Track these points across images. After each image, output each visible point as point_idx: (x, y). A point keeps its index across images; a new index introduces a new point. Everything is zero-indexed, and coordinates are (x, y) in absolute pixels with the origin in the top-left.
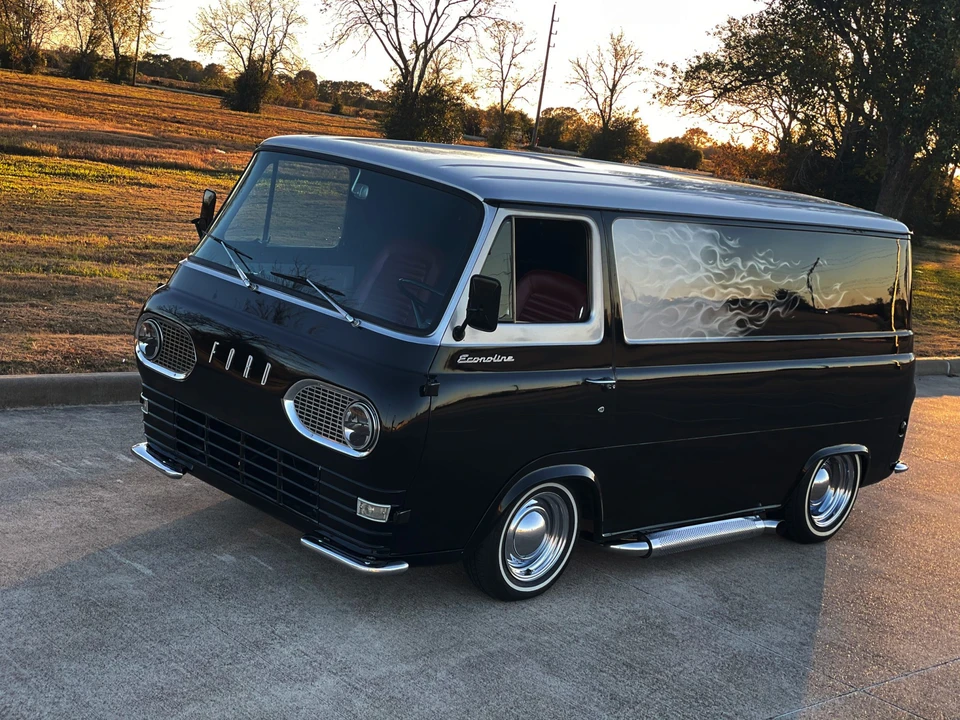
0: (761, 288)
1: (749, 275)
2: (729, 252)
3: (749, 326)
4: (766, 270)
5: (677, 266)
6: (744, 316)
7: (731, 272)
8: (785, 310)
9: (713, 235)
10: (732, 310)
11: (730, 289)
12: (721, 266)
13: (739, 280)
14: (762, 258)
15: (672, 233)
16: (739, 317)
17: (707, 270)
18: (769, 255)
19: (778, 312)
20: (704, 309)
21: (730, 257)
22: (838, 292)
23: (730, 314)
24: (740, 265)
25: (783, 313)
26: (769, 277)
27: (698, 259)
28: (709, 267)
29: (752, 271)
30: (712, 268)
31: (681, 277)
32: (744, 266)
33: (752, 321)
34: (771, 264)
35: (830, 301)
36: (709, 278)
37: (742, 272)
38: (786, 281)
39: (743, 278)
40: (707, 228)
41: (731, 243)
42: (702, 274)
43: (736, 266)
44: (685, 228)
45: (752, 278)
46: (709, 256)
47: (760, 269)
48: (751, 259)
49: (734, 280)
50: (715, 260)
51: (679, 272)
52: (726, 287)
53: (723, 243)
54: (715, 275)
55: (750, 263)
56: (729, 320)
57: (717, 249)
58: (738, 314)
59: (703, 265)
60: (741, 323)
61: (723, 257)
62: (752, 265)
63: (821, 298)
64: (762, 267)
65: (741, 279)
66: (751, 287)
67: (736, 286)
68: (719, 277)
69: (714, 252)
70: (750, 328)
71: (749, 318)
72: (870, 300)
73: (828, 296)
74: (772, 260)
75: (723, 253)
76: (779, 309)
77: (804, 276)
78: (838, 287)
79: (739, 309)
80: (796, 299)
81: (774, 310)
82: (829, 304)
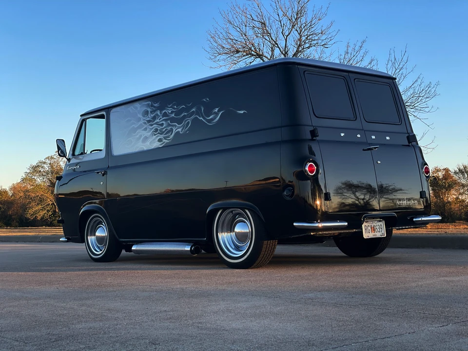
0: (169, 121)
1: (163, 117)
2: (154, 109)
3: (164, 141)
4: (172, 112)
5: (132, 121)
6: (161, 137)
7: (154, 118)
8: (182, 130)
9: (148, 104)
10: (155, 135)
11: (153, 126)
12: (151, 116)
13: (158, 121)
14: (170, 108)
15: (131, 108)
16: (159, 138)
17: (144, 120)
18: (174, 105)
19: (178, 132)
20: (143, 137)
21: (154, 111)
22: (217, 114)
23: (154, 137)
24: (159, 113)
25: (181, 131)
26: (173, 115)
27: (141, 116)
28: (144, 118)
29: (165, 115)
30: (146, 118)
31: (134, 125)
32: (161, 113)
33: (165, 138)
34: (174, 109)
35: (211, 119)
36: (145, 123)
37: (160, 116)
38: (182, 115)
39: (161, 118)
40: (146, 102)
41: (156, 105)
42: (142, 122)
43: (157, 115)
44: (137, 105)
45: (164, 118)
46: (146, 113)
47: (169, 112)
48: (165, 109)
49: (156, 121)
50: (148, 115)
51: (133, 123)
52: (152, 125)
53: (152, 106)
54: (147, 121)
55: (164, 112)
56: (154, 140)
57: (149, 110)
58: (158, 136)
59: (142, 118)
60: (160, 140)
61: (151, 112)
63: (204, 118)
64: (170, 112)
66: (164, 122)
67: (156, 124)
68: (149, 121)
69: (148, 111)
70: (164, 142)
71: (164, 137)
72: (242, 112)
73: (209, 117)
74: (175, 107)
75: (151, 110)
76: (180, 130)
77: (194, 110)
78: (216, 110)
79: (159, 133)
80: (189, 122)
81: (177, 131)
82: (210, 121)
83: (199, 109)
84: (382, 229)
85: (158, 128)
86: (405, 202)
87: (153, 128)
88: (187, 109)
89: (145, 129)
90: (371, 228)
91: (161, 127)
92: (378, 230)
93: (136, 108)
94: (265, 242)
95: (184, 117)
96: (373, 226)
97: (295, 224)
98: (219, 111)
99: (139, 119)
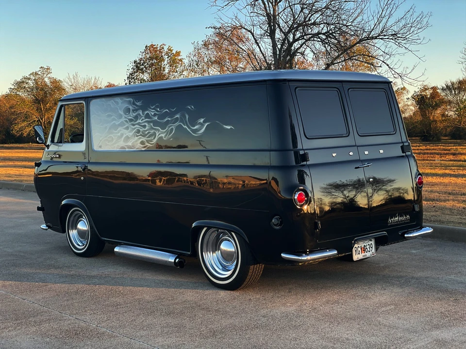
0: (152, 124)
1: (145, 118)
2: (136, 108)
3: (147, 144)
4: (155, 115)
5: (113, 117)
6: (144, 139)
7: (136, 118)
8: (166, 136)
9: (130, 101)
10: (137, 136)
11: (136, 126)
12: (132, 114)
13: (140, 121)
14: (153, 109)
15: (112, 102)
16: (141, 140)
17: (126, 118)
18: (157, 107)
19: (161, 138)
20: (124, 136)
21: (137, 110)
22: (202, 125)
23: (136, 138)
24: (141, 113)
25: (165, 137)
26: (156, 118)
27: (122, 113)
28: (126, 116)
29: (147, 116)
30: (128, 116)
31: (114, 122)
32: (143, 114)
33: (148, 141)
34: (157, 111)
35: (196, 129)
36: (126, 121)
37: (142, 117)
38: (166, 120)
39: (143, 119)
40: (128, 98)
41: (138, 104)
42: (123, 119)
43: (139, 114)
44: (118, 100)
45: (147, 120)
46: (127, 111)
47: (151, 114)
48: (147, 110)
49: (138, 122)
50: (130, 113)
51: (114, 119)
52: (134, 125)
53: (134, 104)
54: (129, 119)
55: (146, 112)
56: (136, 141)
57: (131, 108)
58: (141, 138)
59: (124, 115)
60: (142, 143)
61: (133, 111)
62: (148, 113)
63: (189, 128)
64: (153, 114)
65: (142, 121)
66: (146, 124)
67: (139, 124)
68: (131, 120)
69: (129, 109)
70: (147, 146)
71: (146, 140)
72: (229, 127)
73: (194, 127)
74: (158, 109)
75: (133, 109)
76: (163, 135)
77: (178, 116)
78: (202, 120)
79: (141, 135)
80: (172, 129)
81: (160, 136)
82: (195, 131)
83: (183, 116)
84: (372, 248)
85: (141, 130)
86: (397, 218)
87: (135, 129)
88: (171, 115)
89: (127, 128)
90: (361, 249)
91: (144, 129)
92: (369, 249)
93: (117, 103)
94: (252, 267)
95: (168, 122)
96: (363, 247)
97: (282, 255)
98: (204, 122)
99: (120, 117)
